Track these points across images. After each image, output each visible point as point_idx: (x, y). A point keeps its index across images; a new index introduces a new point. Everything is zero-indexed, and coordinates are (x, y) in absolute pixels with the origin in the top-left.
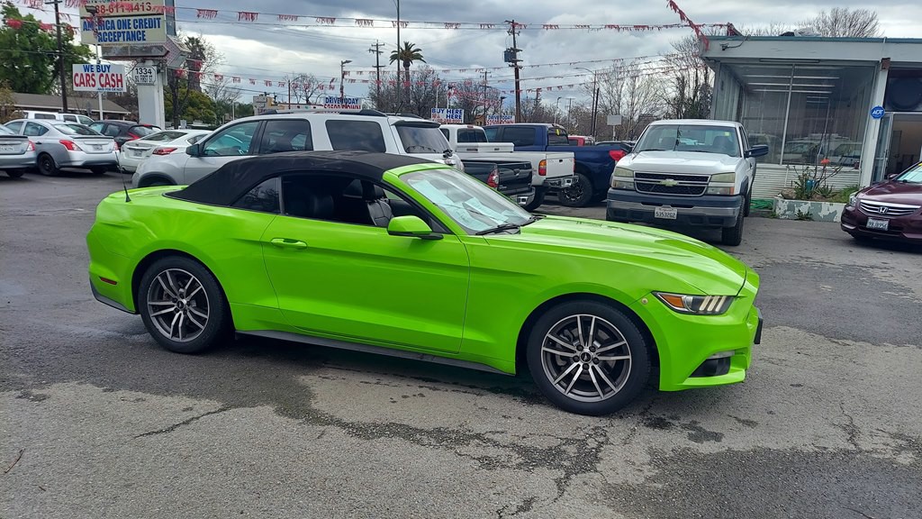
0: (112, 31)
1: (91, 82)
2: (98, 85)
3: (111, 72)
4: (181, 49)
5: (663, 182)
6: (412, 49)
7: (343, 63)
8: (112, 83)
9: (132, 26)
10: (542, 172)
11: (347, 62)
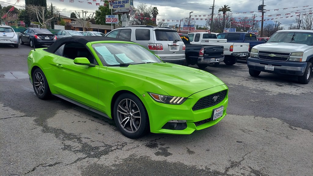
0: (116, 5)
1: (110, 21)
2: (111, 22)
3: (115, 17)
4: (134, 9)
5: (270, 55)
6: (227, 8)
7: (190, 13)
8: (115, 21)
9: (121, 3)
10: (231, 50)
11: (192, 12)
